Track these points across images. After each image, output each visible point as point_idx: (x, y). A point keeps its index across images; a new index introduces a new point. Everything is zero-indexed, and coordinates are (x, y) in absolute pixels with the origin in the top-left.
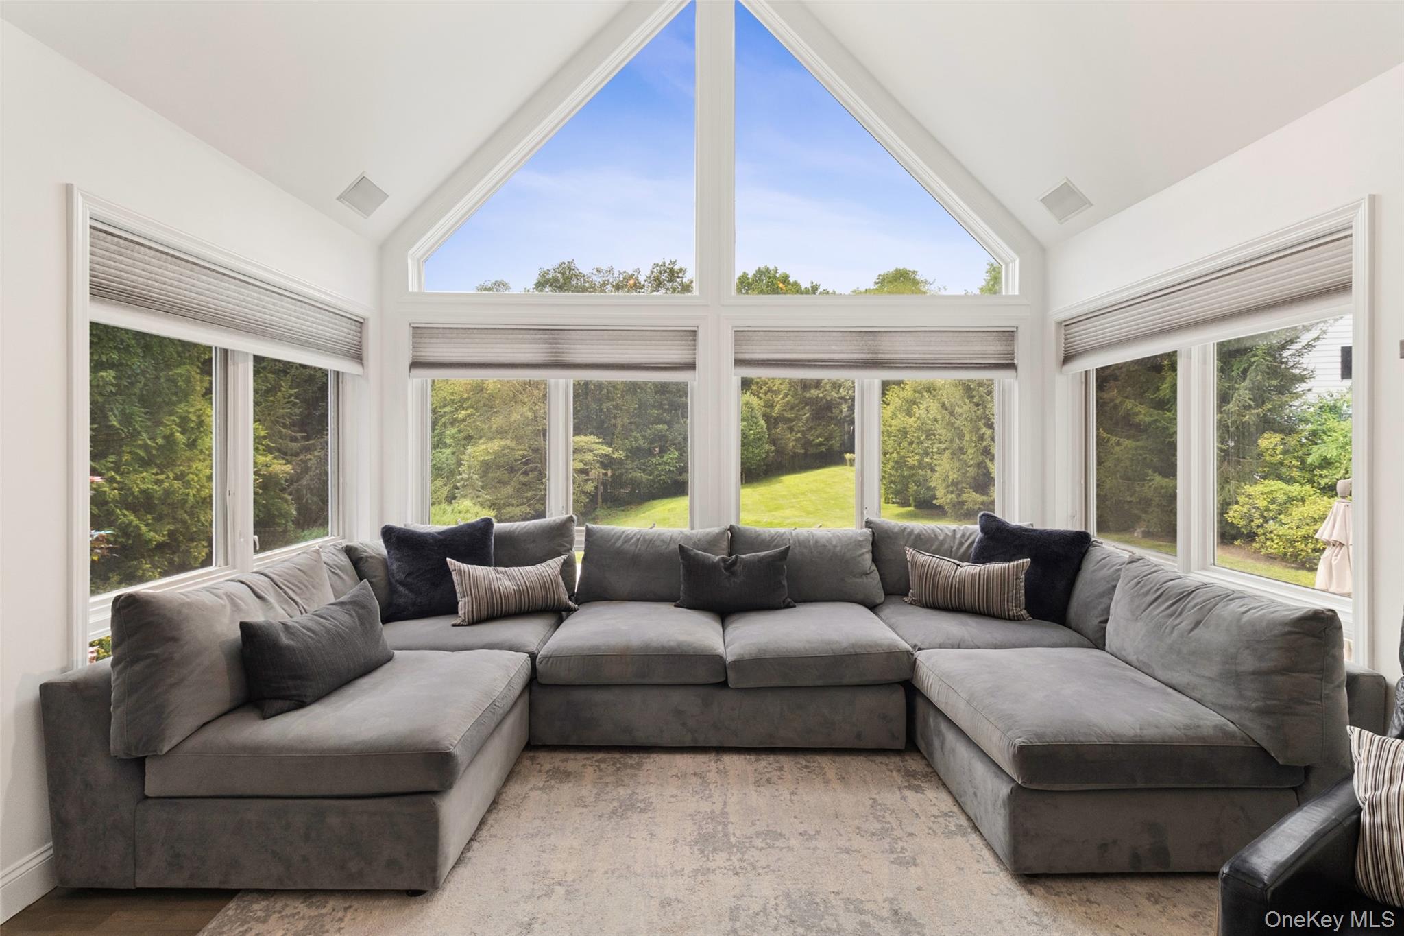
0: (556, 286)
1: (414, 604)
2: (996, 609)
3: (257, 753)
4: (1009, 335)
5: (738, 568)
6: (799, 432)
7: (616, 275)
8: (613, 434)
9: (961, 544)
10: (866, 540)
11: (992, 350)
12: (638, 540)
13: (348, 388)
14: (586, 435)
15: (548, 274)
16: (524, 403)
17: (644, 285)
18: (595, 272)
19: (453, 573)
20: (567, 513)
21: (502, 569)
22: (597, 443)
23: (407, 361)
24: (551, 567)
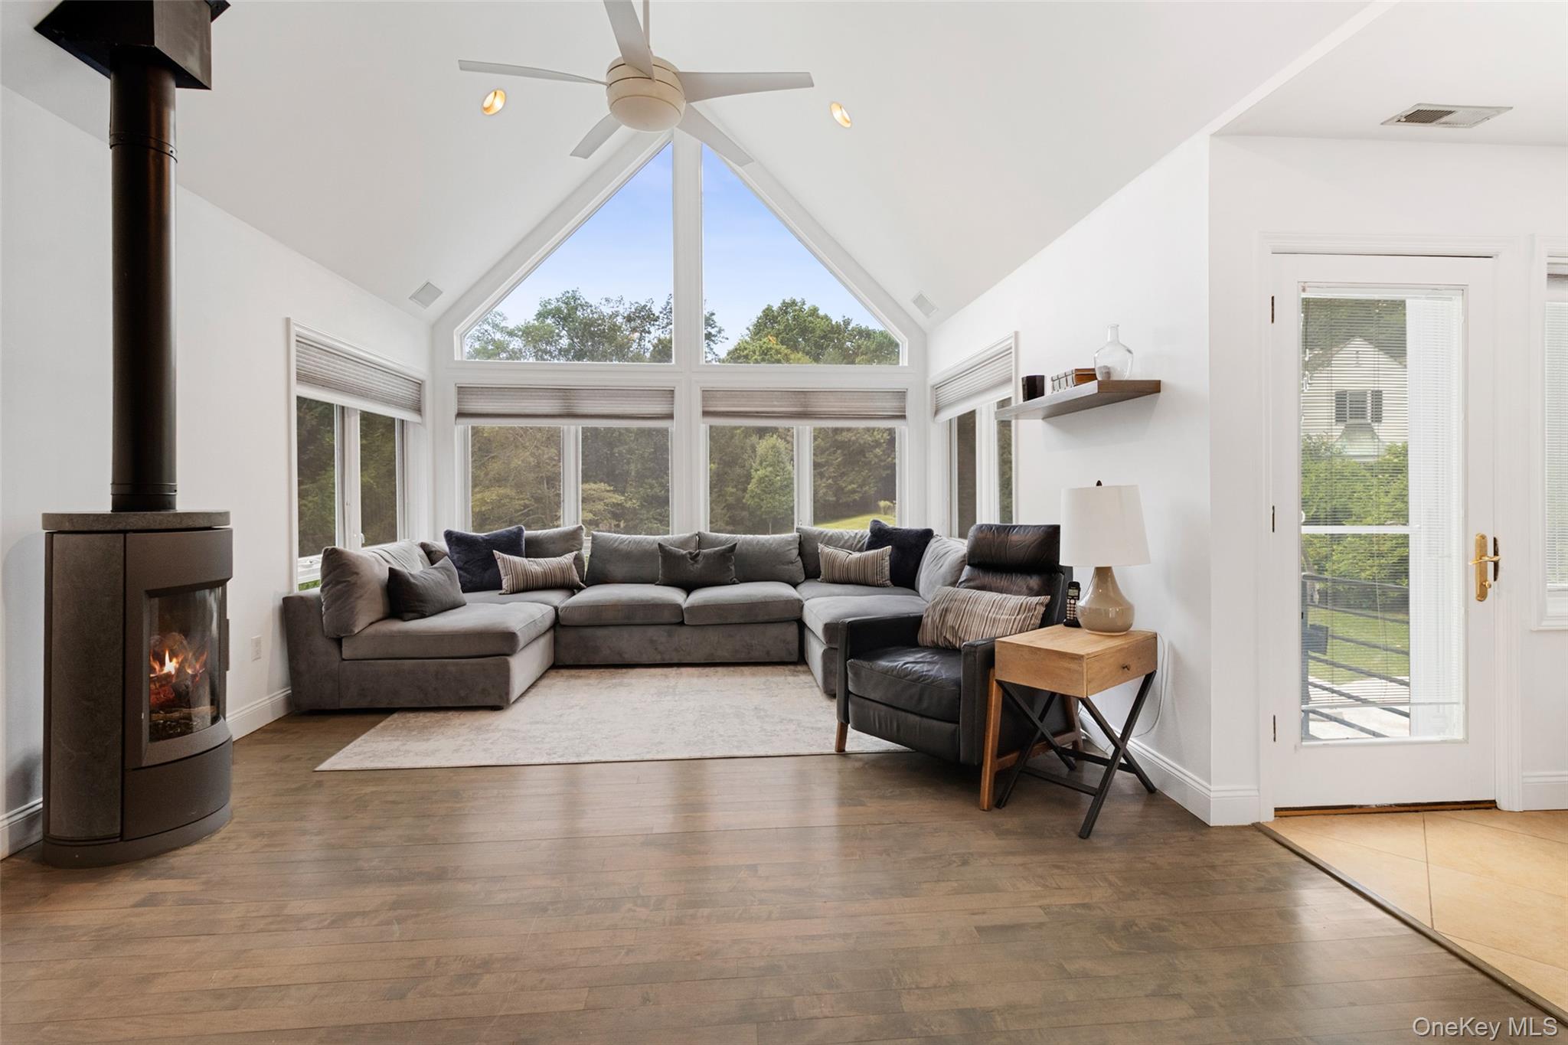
0: (559, 317)
1: (470, 582)
2: (870, 580)
3: (407, 635)
4: (902, 395)
5: (700, 558)
6: (830, 477)
7: (627, 305)
8: (626, 481)
9: (859, 542)
10: (794, 541)
11: (889, 406)
12: (630, 542)
13: (410, 433)
14: (595, 483)
15: (549, 303)
16: (525, 447)
17: (658, 317)
18: (603, 302)
19: (499, 561)
20: (577, 524)
21: (532, 559)
22: (608, 491)
23: (454, 412)
24: (568, 559)
